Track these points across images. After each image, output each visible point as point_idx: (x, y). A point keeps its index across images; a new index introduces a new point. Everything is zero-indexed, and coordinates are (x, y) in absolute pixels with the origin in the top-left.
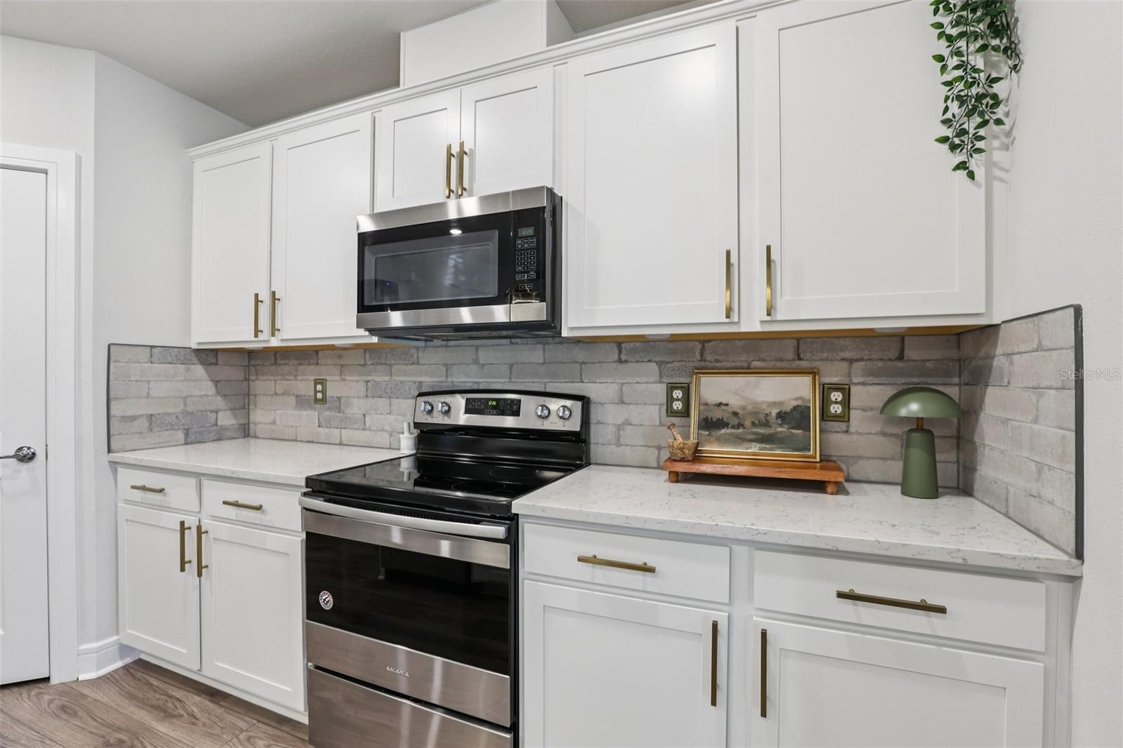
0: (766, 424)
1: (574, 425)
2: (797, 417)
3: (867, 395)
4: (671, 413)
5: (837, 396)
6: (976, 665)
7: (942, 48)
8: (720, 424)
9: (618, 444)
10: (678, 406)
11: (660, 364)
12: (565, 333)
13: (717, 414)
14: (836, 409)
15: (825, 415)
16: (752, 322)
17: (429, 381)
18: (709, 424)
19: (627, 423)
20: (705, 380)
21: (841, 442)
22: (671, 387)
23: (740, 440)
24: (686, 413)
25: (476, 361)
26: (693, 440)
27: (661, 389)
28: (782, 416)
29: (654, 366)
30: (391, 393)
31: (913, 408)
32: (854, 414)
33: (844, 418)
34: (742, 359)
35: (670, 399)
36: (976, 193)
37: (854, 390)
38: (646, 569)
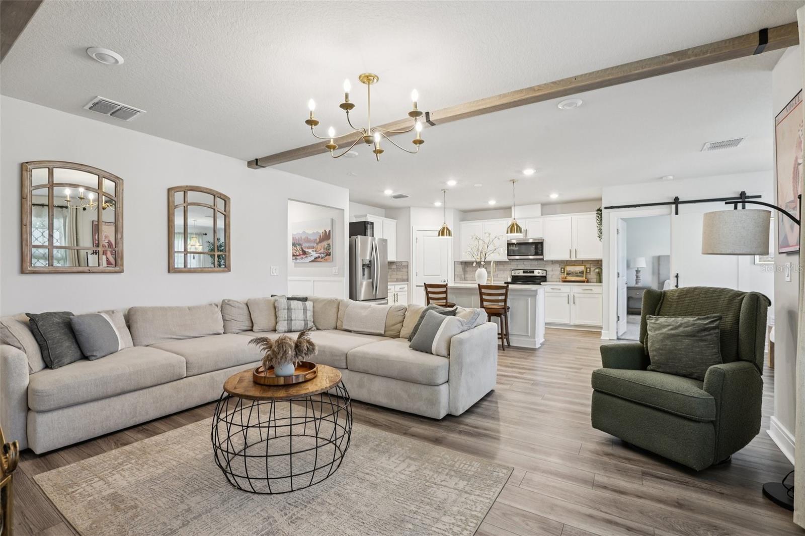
0: (577, 273)
1: (545, 275)
2: (582, 272)
3: (592, 269)
4: (561, 272)
5: (588, 269)
6: (596, 296)
7: (597, 225)
8: (570, 274)
9: (552, 278)
10: (563, 271)
11: (560, 264)
12: (545, 260)
13: (570, 272)
14: (588, 271)
15: (586, 272)
16: (574, 259)
17: (513, 268)
18: (568, 274)
19: (553, 274)
20: (567, 267)
21: (589, 276)
22: (561, 268)
23: (573, 276)
24: (564, 272)
25: (523, 264)
26: (565, 275)
27: (560, 269)
28: (580, 272)
29: (558, 265)
30: (504, 270)
31: (597, 270)
32: (591, 272)
33: (590, 272)
34: (573, 264)
35: (561, 270)
36: (602, 243)
37: (591, 268)
38: (560, 289)
